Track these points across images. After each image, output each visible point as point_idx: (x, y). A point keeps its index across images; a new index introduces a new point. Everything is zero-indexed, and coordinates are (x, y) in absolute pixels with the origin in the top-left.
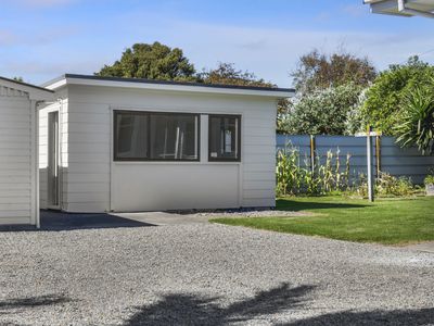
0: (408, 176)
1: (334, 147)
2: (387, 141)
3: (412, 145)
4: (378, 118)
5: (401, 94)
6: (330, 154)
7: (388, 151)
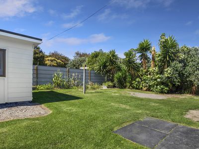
0: (98, 82)
1: (75, 72)
2: (92, 72)
3: (99, 73)
4: (91, 65)
5: (97, 59)
6: (73, 75)
7: (92, 75)
